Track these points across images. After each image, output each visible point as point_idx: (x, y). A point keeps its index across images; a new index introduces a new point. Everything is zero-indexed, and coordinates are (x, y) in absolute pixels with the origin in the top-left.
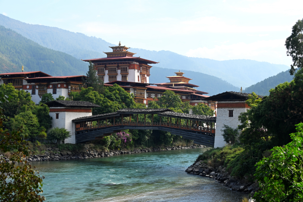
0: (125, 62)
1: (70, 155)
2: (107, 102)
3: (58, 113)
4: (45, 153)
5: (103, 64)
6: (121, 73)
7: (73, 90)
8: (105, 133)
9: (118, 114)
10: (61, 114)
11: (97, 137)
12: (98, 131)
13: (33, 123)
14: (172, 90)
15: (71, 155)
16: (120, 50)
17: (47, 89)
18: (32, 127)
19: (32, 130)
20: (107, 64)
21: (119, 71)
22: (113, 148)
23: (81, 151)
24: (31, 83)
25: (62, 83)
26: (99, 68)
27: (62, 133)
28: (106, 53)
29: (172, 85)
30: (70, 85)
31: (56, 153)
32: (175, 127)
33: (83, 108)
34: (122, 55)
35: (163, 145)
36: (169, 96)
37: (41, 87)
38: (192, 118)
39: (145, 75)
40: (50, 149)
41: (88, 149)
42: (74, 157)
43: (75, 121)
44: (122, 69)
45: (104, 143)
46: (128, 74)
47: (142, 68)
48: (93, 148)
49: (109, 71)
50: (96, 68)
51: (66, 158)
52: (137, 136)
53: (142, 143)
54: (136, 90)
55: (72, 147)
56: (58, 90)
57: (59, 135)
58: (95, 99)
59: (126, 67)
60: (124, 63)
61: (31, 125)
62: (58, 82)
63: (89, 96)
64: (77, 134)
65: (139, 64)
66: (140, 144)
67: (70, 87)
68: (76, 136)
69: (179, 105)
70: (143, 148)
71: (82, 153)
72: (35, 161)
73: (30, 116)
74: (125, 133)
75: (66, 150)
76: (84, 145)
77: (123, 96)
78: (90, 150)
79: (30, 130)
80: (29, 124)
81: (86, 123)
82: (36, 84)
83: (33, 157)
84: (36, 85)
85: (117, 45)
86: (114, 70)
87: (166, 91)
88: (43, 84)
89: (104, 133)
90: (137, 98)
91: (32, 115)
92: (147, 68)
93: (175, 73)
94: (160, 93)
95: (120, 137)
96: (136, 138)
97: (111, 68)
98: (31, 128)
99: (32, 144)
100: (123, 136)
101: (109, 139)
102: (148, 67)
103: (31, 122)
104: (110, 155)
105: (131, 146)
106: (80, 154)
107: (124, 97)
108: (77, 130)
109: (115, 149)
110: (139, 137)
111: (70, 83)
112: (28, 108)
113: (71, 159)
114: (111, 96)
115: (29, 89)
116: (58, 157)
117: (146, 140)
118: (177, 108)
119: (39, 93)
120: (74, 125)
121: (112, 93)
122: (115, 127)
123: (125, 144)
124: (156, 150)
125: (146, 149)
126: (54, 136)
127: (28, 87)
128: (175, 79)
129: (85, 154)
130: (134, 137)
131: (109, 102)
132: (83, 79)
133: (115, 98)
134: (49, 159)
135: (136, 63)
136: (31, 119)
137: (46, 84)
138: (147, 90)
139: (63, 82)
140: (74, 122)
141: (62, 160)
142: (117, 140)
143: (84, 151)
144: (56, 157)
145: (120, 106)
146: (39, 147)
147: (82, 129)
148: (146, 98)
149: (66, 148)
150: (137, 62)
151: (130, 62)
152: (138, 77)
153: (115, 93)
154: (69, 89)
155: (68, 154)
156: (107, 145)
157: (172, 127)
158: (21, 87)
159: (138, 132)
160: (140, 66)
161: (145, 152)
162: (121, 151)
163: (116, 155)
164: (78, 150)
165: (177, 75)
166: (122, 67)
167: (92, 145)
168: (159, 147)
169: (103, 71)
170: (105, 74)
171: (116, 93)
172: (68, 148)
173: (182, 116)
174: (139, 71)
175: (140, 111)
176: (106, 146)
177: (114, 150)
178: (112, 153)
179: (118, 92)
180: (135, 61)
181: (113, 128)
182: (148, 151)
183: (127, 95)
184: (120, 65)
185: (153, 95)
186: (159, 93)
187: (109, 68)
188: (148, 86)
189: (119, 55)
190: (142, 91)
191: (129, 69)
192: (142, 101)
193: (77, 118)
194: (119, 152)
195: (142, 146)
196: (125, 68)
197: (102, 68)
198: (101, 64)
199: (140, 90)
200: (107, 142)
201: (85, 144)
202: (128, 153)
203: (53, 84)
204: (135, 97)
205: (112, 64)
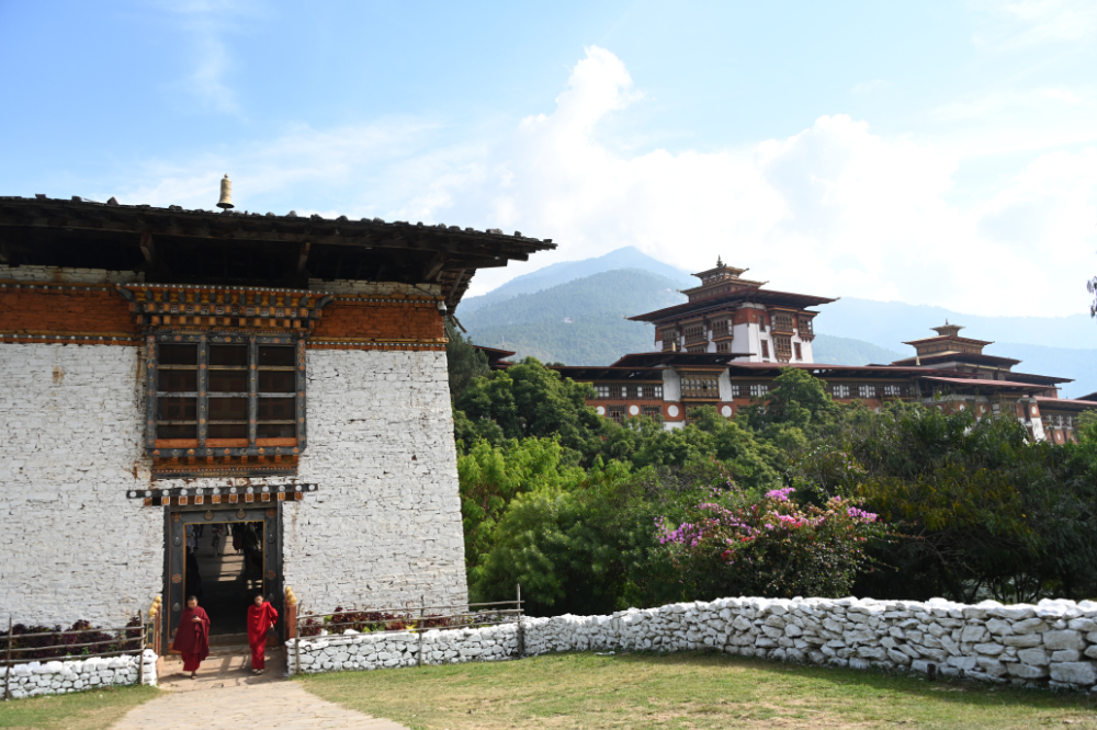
0: (721, 306)
5: (672, 321)
6: (713, 339)
20: (680, 320)
21: (710, 335)
28: (685, 292)
39: (791, 336)
44: (717, 328)
46: (731, 340)
47: (777, 318)
49: (686, 336)
54: (683, 377)
59: (724, 320)
60: (718, 310)
65: (767, 307)
85: (714, 266)
90: (689, 400)
92: (802, 318)
93: (933, 328)
97: (691, 327)
102: (805, 316)
128: (929, 347)
135: (750, 305)
138: (731, 375)
148: (726, 397)
150: (755, 302)
151: (731, 304)
152: (764, 342)
160: (769, 314)
165: (939, 334)
166: (716, 322)
174: (767, 327)
180: (750, 301)
184: (708, 317)
185: (761, 387)
187: (687, 328)
190: (708, 377)
191: (734, 324)
196: (722, 323)
198: (667, 323)
199: (697, 377)
204: (683, 397)
205: (693, 317)
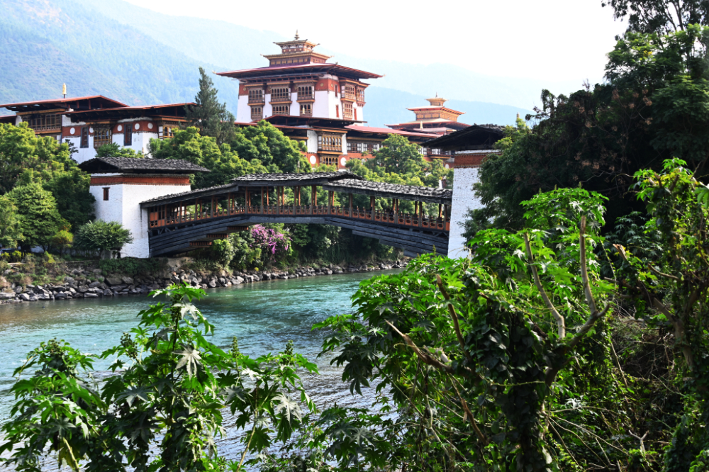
0: (307, 74)
1: (129, 284)
2: (229, 159)
3: (107, 186)
4: (66, 281)
5: (259, 81)
6: (298, 100)
7: (169, 135)
8: (211, 232)
9: (235, 186)
10: (114, 189)
11: (195, 242)
12: (195, 227)
13: (43, 211)
14: (402, 135)
15: (131, 284)
16: (298, 50)
17: (112, 134)
18: (40, 221)
19: (41, 226)
20: (269, 81)
21: (294, 96)
22: (242, 267)
23: (157, 276)
24: (78, 122)
25: (144, 121)
26: (252, 90)
27: (109, 233)
28: (267, 57)
29: (418, 126)
30: (162, 126)
31: (92, 281)
32: (361, 217)
33: (169, 175)
34: (301, 61)
35: (373, 257)
36: (395, 147)
37: (100, 130)
38: (399, 194)
39: (352, 102)
40: (80, 270)
41: (178, 269)
42: (139, 290)
43: (147, 206)
44: (301, 91)
45: (218, 255)
46: (313, 102)
47: (346, 88)
48: (190, 268)
49: (272, 95)
50: (245, 89)
51: (119, 292)
52: (306, 238)
53: (318, 253)
54: (321, 135)
55: (135, 266)
56: (134, 135)
57: (101, 238)
58: (201, 155)
59: (308, 86)
60: (304, 78)
61: (38, 216)
62: (134, 117)
63: (187, 148)
64: (151, 235)
65: (339, 79)
66: (315, 257)
67: (161, 129)
68: (149, 240)
69: (417, 167)
70: (321, 266)
71: (160, 281)
72: (36, 300)
73: (36, 195)
74: (273, 232)
75: (119, 273)
76: (167, 261)
77: (278, 148)
78: (182, 272)
79: (36, 227)
80: (32, 214)
81: (176, 210)
82: (89, 123)
83: (32, 292)
84: (88, 127)
85: (292, 39)
86: (283, 93)
87: (390, 135)
88: (103, 124)
89: (207, 232)
90: (323, 152)
91: (41, 192)
92: (359, 88)
93: (428, 100)
94: (379, 142)
95: (260, 240)
96: (303, 243)
97: (277, 88)
98: (37, 222)
99: (34, 259)
100: (267, 238)
101: (229, 244)
102: (360, 86)
103: (37, 210)
104: (233, 284)
105: (290, 261)
106: (155, 282)
107: (281, 151)
108: (152, 225)
109: (248, 269)
110: (309, 241)
111: (162, 121)
112: (36, 176)
113: (130, 294)
114: (249, 148)
115: (75, 135)
116: (96, 289)
117: (328, 246)
118: (410, 174)
119: (94, 144)
120: (145, 215)
121: (250, 141)
122: (230, 219)
123: (274, 256)
124: (353, 270)
125: (329, 267)
126: (88, 241)
127: (72, 131)
128: (425, 113)
129: (167, 281)
130: (298, 241)
131: (234, 161)
132: (188, 111)
133: (258, 153)
134: (73, 294)
135: (329, 76)
136: (37, 201)
137: (108, 122)
138: (347, 135)
139: (144, 118)
140: (145, 208)
141: (106, 296)
142: (254, 247)
143: (165, 276)
144: (91, 290)
145: (265, 170)
146: (50, 267)
147: (162, 223)
148: (345, 151)
149: (119, 268)
150: (332, 74)
151: (316, 74)
152: (337, 107)
153: (257, 141)
154: (161, 134)
155: (123, 283)
156: (226, 259)
157: (354, 216)
158: (59, 130)
159: (307, 230)
160: (341, 84)
161: (327, 274)
162: (265, 273)
163: (251, 282)
164: (149, 273)
165: (431, 105)
166: (301, 86)
167: (188, 260)
168: (364, 261)
169: (261, 96)
170: (264, 102)
171: (262, 140)
172: (124, 268)
173: (376, 189)
174: (339, 95)
175: (282, 179)
176: (223, 263)
177: (245, 271)
178: (239, 277)
179: (266, 138)
180: (329, 73)
181: (227, 220)
182: (334, 273)
183: (288, 144)
184: (295, 82)
185: (363, 145)
186: (376, 143)
187: (274, 88)
188: (351, 127)
189: (295, 61)
190: (336, 137)
191: (316, 90)
192: (337, 160)
193: (151, 198)
194: (258, 274)
195: (321, 260)
196: (307, 88)
197: (259, 89)
198: (254, 81)
199: (330, 136)
200: (226, 252)
201: (169, 259)
202: (281, 277)
203: (125, 123)
204: (319, 150)
205: (280, 80)
